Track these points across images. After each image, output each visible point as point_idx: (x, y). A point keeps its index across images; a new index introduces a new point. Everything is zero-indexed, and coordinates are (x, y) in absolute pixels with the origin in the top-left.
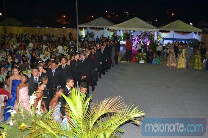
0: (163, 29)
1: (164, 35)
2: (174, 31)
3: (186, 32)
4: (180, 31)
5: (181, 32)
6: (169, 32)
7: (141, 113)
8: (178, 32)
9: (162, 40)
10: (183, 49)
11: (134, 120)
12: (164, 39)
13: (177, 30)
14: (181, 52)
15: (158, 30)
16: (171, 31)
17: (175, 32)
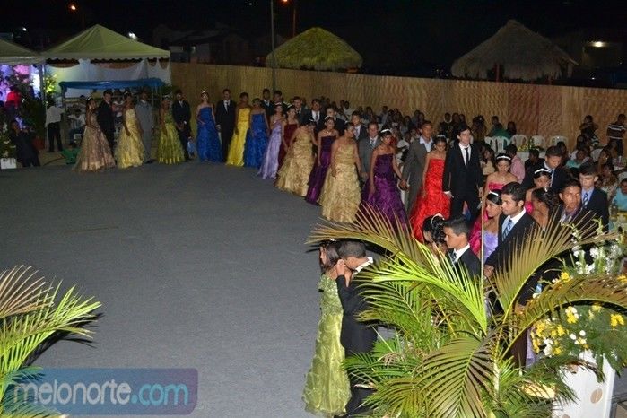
0: (55, 53)
1: (60, 74)
2: (89, 60)
3: (126, 61)
4: (107, 59)
5: (111, 61)
6: (74, 62)
7: (89, 304)
8: (103, 61)
9: (58, 89)
10: (127, 109)
11: (73, 330)
12: (64, 85)
13: (100, 56)
14: (122, 120)
15: (42, 58)
16: (80, 61)
17: (92, 62)
